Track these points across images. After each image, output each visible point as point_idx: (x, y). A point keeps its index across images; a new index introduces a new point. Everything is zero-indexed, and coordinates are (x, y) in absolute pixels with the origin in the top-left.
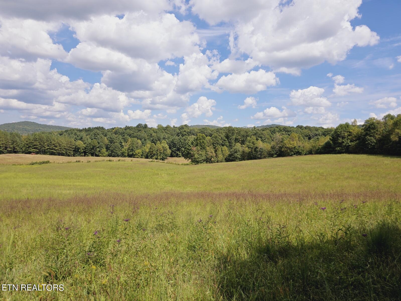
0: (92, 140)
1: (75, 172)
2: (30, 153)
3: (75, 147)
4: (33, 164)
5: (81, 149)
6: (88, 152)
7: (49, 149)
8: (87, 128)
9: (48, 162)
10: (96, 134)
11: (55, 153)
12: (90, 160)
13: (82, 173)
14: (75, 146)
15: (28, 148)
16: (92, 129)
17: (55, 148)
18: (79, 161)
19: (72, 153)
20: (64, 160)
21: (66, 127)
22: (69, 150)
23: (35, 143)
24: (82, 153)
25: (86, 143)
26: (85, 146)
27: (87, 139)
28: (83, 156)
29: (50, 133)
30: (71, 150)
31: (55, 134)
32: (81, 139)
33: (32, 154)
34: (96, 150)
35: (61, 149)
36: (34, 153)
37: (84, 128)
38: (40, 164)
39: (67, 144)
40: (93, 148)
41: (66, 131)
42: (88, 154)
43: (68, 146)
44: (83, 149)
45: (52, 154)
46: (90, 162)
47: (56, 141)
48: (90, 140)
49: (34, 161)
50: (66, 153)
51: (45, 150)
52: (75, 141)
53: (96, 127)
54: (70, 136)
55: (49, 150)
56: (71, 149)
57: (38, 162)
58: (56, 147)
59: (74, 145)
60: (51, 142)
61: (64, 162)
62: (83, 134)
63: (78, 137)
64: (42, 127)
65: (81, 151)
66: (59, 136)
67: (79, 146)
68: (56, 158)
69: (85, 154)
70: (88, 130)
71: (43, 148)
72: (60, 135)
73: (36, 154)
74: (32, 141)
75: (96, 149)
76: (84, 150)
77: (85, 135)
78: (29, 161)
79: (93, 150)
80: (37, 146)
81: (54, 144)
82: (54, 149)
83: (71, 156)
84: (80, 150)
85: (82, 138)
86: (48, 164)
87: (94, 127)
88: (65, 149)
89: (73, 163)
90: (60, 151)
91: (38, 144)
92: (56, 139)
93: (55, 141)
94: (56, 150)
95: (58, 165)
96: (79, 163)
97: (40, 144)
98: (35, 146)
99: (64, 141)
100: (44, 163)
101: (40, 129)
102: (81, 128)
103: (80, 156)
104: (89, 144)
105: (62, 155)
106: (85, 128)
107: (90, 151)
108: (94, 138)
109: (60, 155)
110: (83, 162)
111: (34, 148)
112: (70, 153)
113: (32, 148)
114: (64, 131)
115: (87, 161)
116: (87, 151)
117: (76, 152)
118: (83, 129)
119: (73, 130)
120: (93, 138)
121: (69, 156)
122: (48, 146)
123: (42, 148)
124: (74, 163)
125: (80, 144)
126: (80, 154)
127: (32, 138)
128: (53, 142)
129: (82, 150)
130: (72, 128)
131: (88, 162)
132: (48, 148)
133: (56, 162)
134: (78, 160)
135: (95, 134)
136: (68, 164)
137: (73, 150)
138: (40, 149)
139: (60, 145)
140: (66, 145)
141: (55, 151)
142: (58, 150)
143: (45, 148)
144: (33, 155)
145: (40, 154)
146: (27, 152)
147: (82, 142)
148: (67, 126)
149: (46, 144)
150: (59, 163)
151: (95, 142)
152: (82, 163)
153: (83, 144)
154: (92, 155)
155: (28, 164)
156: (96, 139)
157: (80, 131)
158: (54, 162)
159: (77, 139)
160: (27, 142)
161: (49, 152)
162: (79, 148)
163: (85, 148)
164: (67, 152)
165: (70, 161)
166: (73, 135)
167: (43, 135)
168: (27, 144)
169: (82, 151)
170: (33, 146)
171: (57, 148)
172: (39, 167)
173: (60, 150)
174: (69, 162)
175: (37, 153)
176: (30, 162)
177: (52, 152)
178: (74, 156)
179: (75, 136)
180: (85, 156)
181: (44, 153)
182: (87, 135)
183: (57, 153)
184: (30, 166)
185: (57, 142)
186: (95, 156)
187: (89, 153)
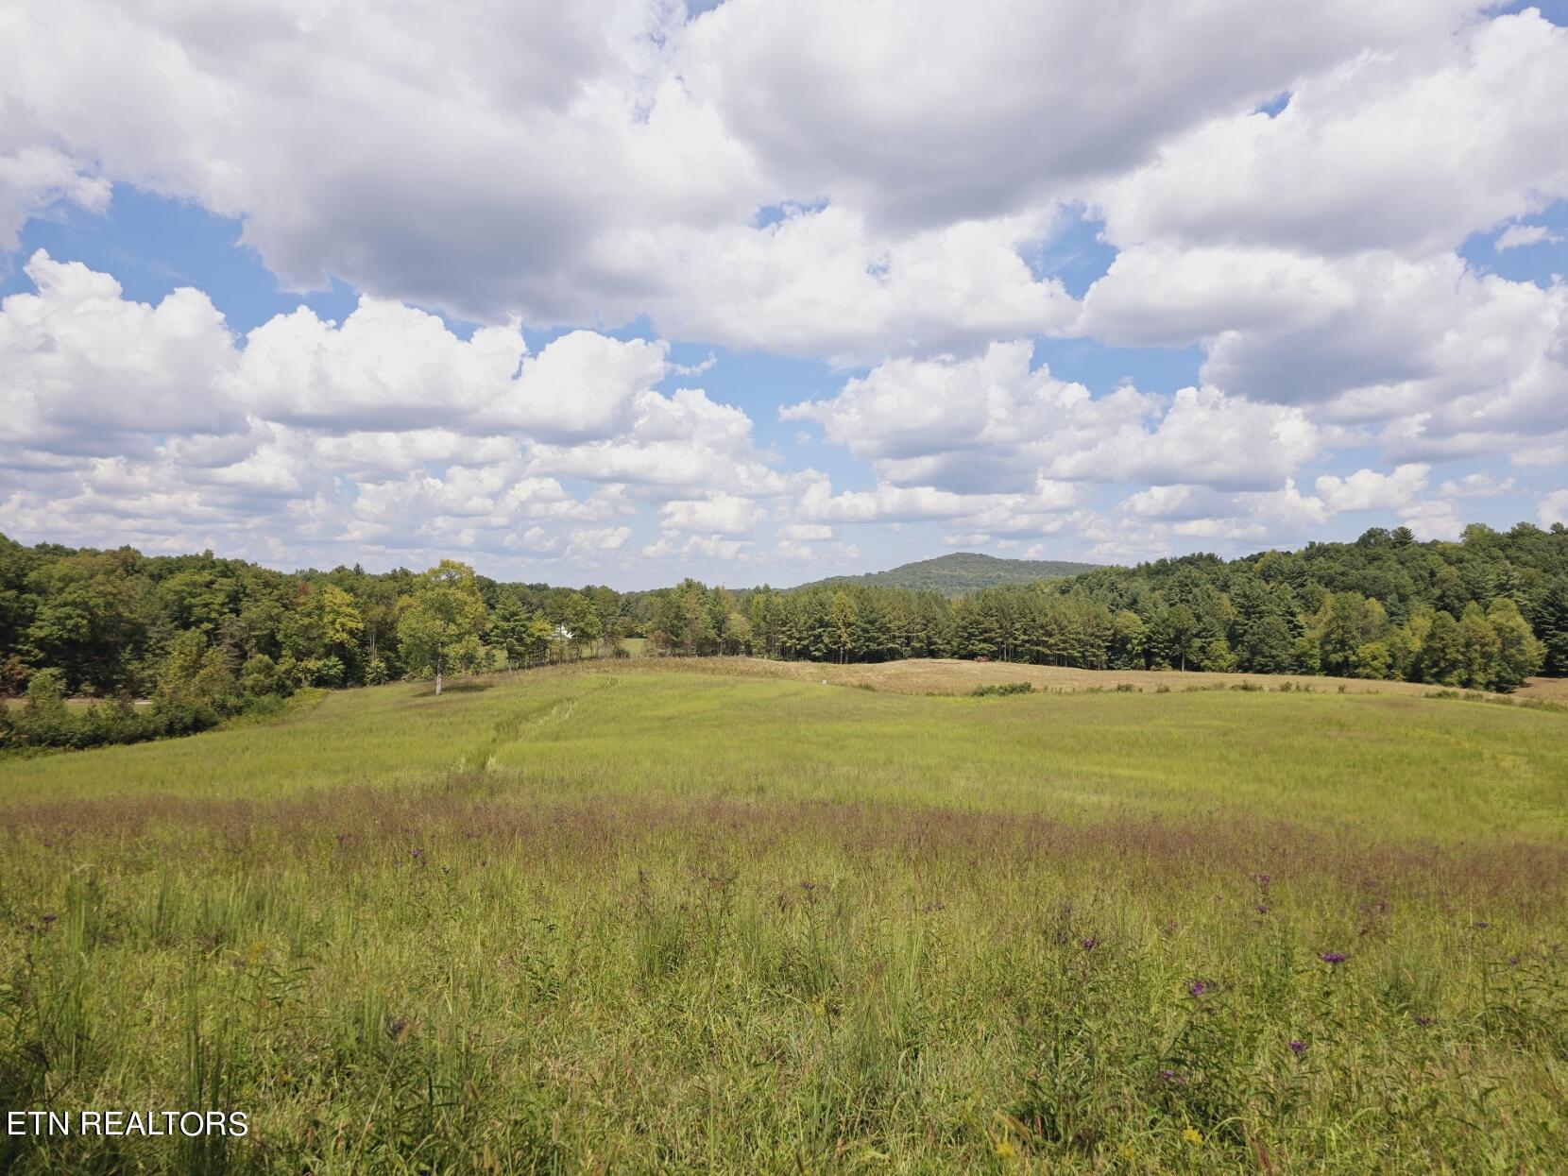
0: (1171, 605)
2: (971, 656)
3: (1114, 635)
4: (982, 694)
5: (1135, 642)
6: (1158, 655)
7: (1028, 641)
8: (1153, 562)
9: (1025, 688)
10: (1187, 585)
11: (1048, 655)
12: (1166, 682)
13: (1141, 732)
14: (1112, 631)
15: (968, 639)
16: (1172, 564)
17: (1046, 639)
18: (1128, 688)
19: (1105, 657)
20: (1076, 683)
21: (1082, 566)
22: (1092, 646)
23: (986, 625)
24: (1138, 656)
25: (1150, 618)
26: (1146, 629)
27: (1154, 605)
28: (1140, 668)
29: (1029, 587)
30: (1099, 646)
31: (1046, 590)
32: (1133, 604)
33: (979, 661)
34: (1190, 647)
35: (1064, 642)
36: (983, 655)
37: (1143, 563)
38: (1003, 694)
39: (1084, 625)
40: (1177, 640)
41: (1079, 578)
42: (1158, 659)
43: (1090, 630)
44: (1140, 643)
45: (1039, 659)
46: (1167, 690)
47: (1050, 615)
48: (1164, 610)
49: (986, 685)
50: (1084, 656)
51: (1016, 646)
52: (1113, 611)
53: (1188, 554)
54: (1093, 595)
55: (1027, 645)
56: (1100, 642)
57: (997, 686)
58: (1050, 635)
59: (1109, 626)
60: (1034, 621)
61: (1077, 689)
62: (1141, 586)
63: (1121, 596)
64: (1006, 570)
65: (1133, 649)
66: (1057, 595)
67: (1126, 631)
68: (1049, 674)
69: (1149, 659)
70: (1160, 571)
71: (1011, 640)
72: (1063, 592)
73: (990, 660)
74: (978, 617)
75: (1189, 641)
76: (1146, 646)
77: (1146, 588)
78: (970, 685)
79: (1177, 646)
80: (993, 634)
81: (1042, 627)
82: (1045, 644)
83: (1102, 669)
84: (1129, 646)
85: (1135, 601)
86: (1028, 695)
87: (1179, 556)
88: (1078, 641)
89: (1106, 692)
90: (1064, 649)
91: (996, 625)
92: (1048, 607)
93: (1046, 615)
94: (1049, 647)
95: (1058, 698)
96: (1128, 693)
97: (1001, 628)
98: (986, 632)
99: (1075, 614)
100: (1013, 690)
101: (999, 577)
102: (1132, 566)
103: (1133, 668)
104: (1163, 621)
105: (1070, 665)
106: (1148, 564)
107: (1165, 648)
108: (1182, 601)
109: (1063, 665)
110: (1141, 690)
111: (985, 641)
112: (1095, 655)
113: (979, 641)
114: (1075, 577)
115: (1156, 688)
116: (1154, 647)
117: (1118, 652)
118: (1139, 565)
119: (1105, 574)
120: (1177, 599)
121: (1093, 667)
122: (1025, 633)
123: (1007, 638)
124: (1110, 694)
125: (1130, 622)
126: (1131, 660)
127: (976, 607)
128: (1040, 620)
129: (1138, 644)
130: (1101, 567)
131: (1159, 691)
132: (1026, 638)
133: (1050, 687)
134: (1124, 683)
135: (1182, 585)
136: (1090, 695)
137: (1107, 647)
138: (1002, 643)
139: (1061, 629)
140: (1080, 629)
141: (1047, 651)
142: (1056, 645)
143: (1016, 639)
144: (982, 664)
145: (1003, 659)
146: (964, 652)
147: (1134, 616)
148: (1084, 561)
149: (1017, 625)
150: (1060, 693)
151: (1185, 615)
152: (1137, 695)
153: (1140, 622)
154: (1176, 665)
155: (967, 694)
156: (1188, 601)
157: (1130, 574)
158: (1046, 688)
159: (1117, 606)
160: (963, 619)
161: (1030, 652)
162: (1126, 640)
163: (1149, 639)
164: (1087, 654)
165: (1097, 686)
166: (1104, 591)
167: (1008, 596)
168: (965, 628)
169: (1139, 648)
170: (981, 634)
171: (1052, 641)
172: (1001, 706)
173: (1062, 645)
174: (1092, 690)
175: (993, 657)
176: (973, 686)
177: (1038, 651)
178: (1110, 668)
179: (1111, 596)
180: (1148, 668)
181: (1015, 655)
182: (1153, 590)
183: (1054, 655)
184: (973, 700)
185: (1053, 617)
186: (1187, 668)
187: (1163, 658)
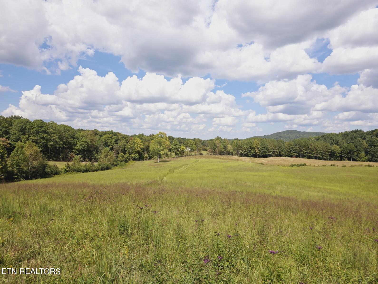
0: (348, 143)
1: (329, 176)
2: (291, 156)
3: (331, 151)
4: (292, 166)
5: (338, 153)
6: (344, 157)
7: (307, 153)
8: (343, 132)
9: (305, 165)
10: (353, 138)
11: (312, 156)
12: (345, 164)
14: (331, 150)
15: (290, 152)
16: (349, 133)
17: (312, 152)
18: (334, 165)
19: (329, 157)
20: (319, 164)
21: (323, 133)
22: (325, 154)
23: (295, 148)
24: (338, 157)
25: (342, 147)
26: (341, 150)
27: (343, 143)
28: (339, 160)
29: (308, 139)
30: (327, 154)
31: (312, 140)
32: (337, 143)
33: (293, 158)
34: (353, 155)
35: (317, 153)
36: (294, 156)
37: (340, 132)
38: (298, 166)
39: (323, 148)
40: (350, 153)
41: (322, 136)
42: (344, 158)
43: (324, 150)
44: (339, 154)
45: (310, 157)
46: (345, 166)
47: (313, 146)
48: (346, 145)
49: (294, 164)
50: (322, 157)
51: (303, 154)
52: (331, 145)
53: (354, 130)
54: (326, 141)
55: (307, 154)
56: (327, 153)
57: (297, 164)
58: (313, 151)
59: (330, 149)
60: (308, 147)
61: (319, 166)
62: (340, 139)
63: (334, 141)
64: (302, 134)
65: (337, 155)
66: (315, 141)
67: (335, 150)
68: (312, 161)
69: (341, 158)
70: (345, 135)
71: (302, 152)
72: (317, 140)
73: (296, 157)
74: (293, 146)
75: (353, 153)
76: (341, 154)
77: (341, 139)
78: (289, 163)
79: (350, 154)
80: (297, 151)
81: (311, 149)
82: (311, 153)
83: (328, 160)
84: (336, 154)
85: (338, 142)
86: (305, 167)
87: (351, 130)
88: (321, 153)
89: (328, 166)
90: (317, 155)
91: (298, 148)
92: (312, 144)
93: (312, 146)
94: (313, 154)
95: (314, 167)
96: (334, 167)
97: (299, 149)
98: (295, 150)
99: (320, 145)
100: (301, 165)
101: (300, 136)
102: (337, 133)
103: (336, 160)
104: (346, 148)
105: (318, 159)
106: (342, 133)
107: (346, 155)
108: (351, 142)
109: (317, 159)
110: (338, 166)
111: (295, 152)
112: (326, 157)
113: (293, 152)
114: (321, 136)
115: (342, 166)
116: (343, 155)
117: (332, 156)
118: (339, 133)
119: (329, 135)
120: (350, 142)
121: (325, 160)
122: (306, 150)
123: (301, 152)
124: (328, 167)
125: (335, 147)
126: (336, 158)
127: (292, 143)
128: (310, 147)
129: (338, 154)
130: (328, 133)
131: (343, 166)
132: (306, 152)
133: (311, 165)
134: (333, 164)
135: (352, 138)
136: (323, 167)
137: (329, 154)
138: (300, 153)
139: (316, 149)
140: (322, 150)
141: (312, 155)
142: (315, 154)
143: (303, 152)
144: (294, 158)
145: (300, 157)
146: (289, 155)
147: (337, 146)
148: (324, 132)
149: (304, 148)
150: (314, 166)
151: (352, 146)
152: (336, 167)
153: (339, 148)
154: (349, 159)
155: (289, 166)
156: (353, 142)
157: (337, 135)
158: (310, 165)
159: (332, 144)
160: (289, 147)
161: (307, 155)
162: (335, 153)
163: (341, 152)
164: (324, 156)
165: (325, 165)
166: (329, 139)
167: (302, 141)
168: (289, 149)
169: (338, 155)
170: (294, 151)
171: (313, 153)
172: (297, 169)
173: (316, 154)
174: (324, 166)
175: (297, 157)
176: (290, 164)
177: (310, 155)
178: (330, 160)
179: (331, 141)
180: (341, 160)
181: (303, 156)
182: (343, 139)
183: (314, 156)
184: (290, 167)
185: (314, 146)
186: (353, 161)
187: (346, 158)
